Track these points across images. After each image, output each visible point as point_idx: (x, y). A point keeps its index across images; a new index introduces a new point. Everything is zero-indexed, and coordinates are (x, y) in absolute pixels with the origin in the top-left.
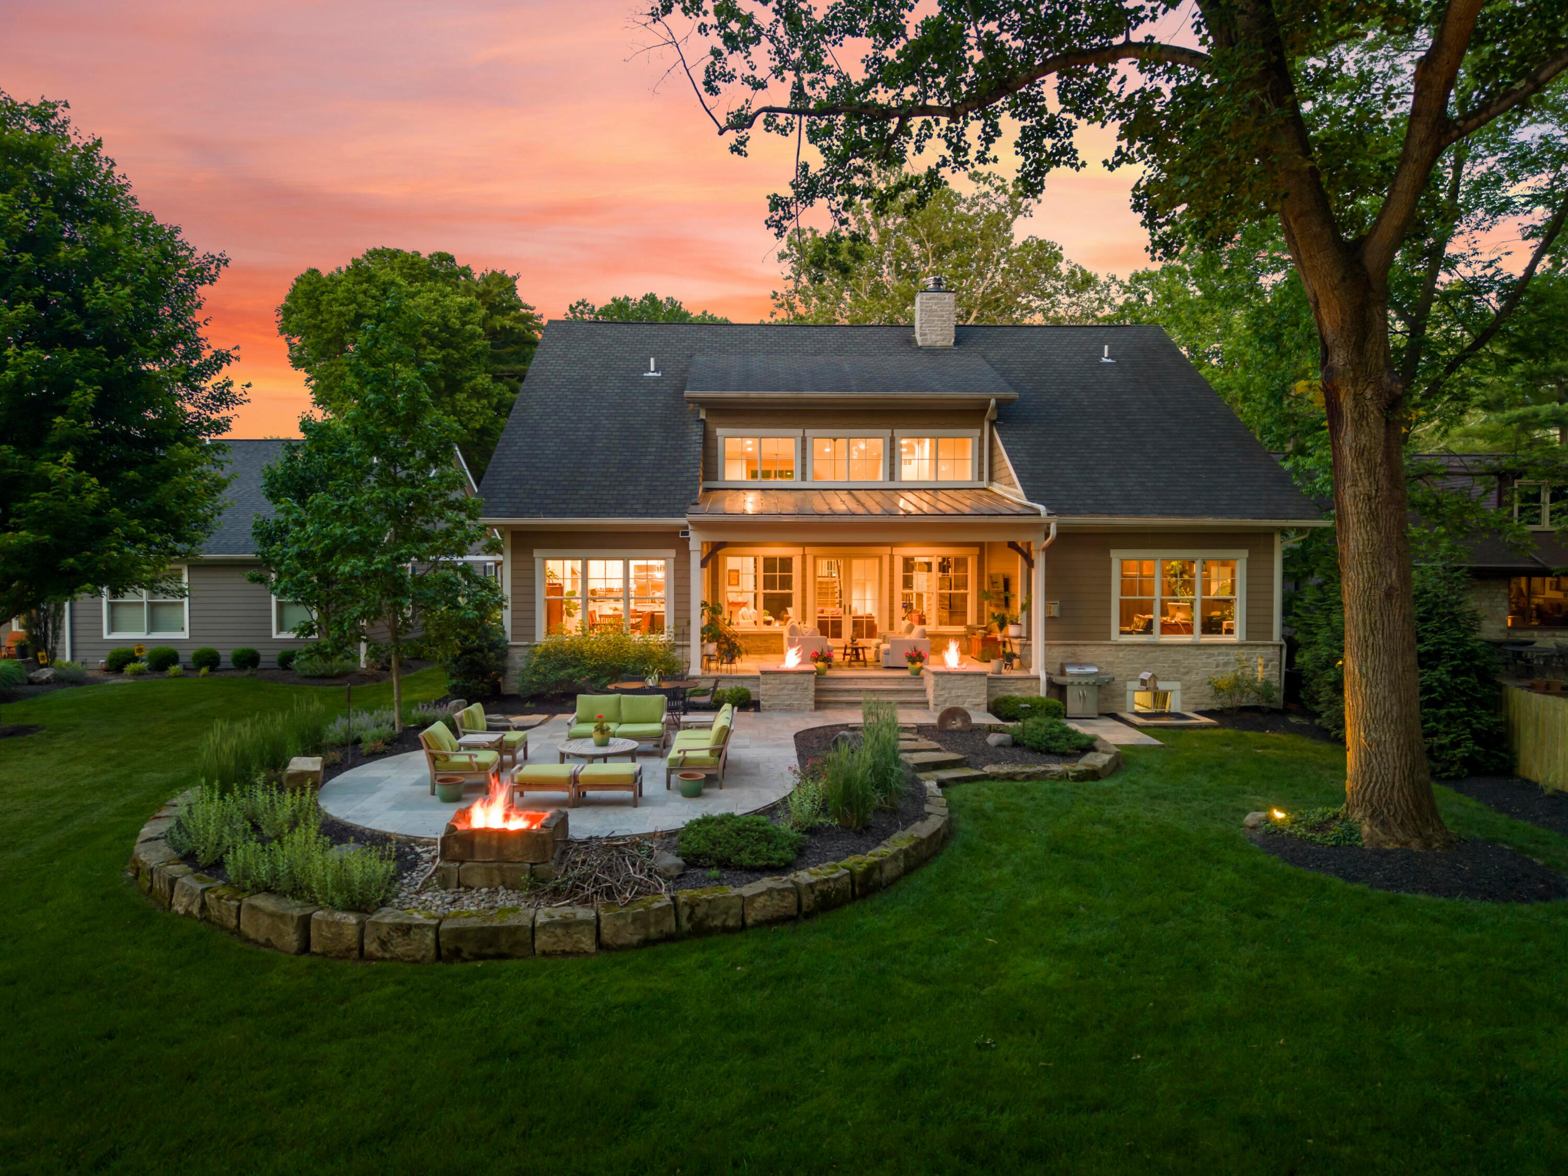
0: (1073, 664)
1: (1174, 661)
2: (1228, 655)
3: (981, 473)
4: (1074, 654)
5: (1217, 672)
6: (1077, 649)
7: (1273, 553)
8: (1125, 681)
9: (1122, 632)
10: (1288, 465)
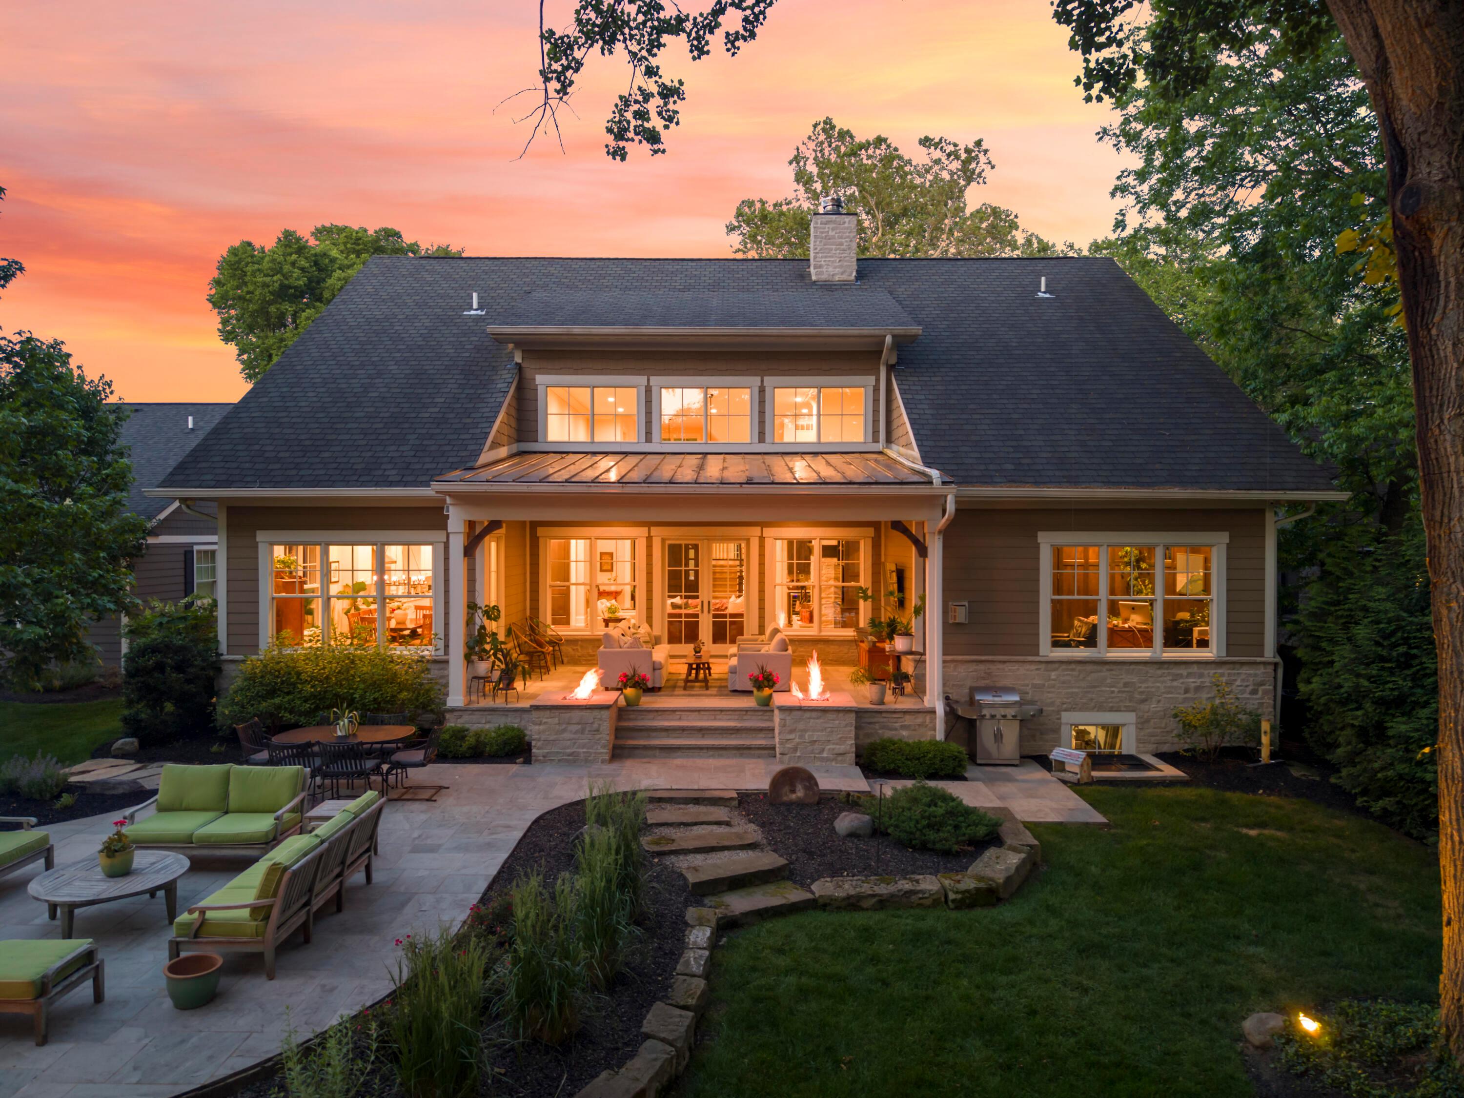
0: (986, 689)
1: (1126, 685)
2: (1201, 676)
3: (876, 432)
4: (989, 674)
5: (1185, 700)
6: (992, 667)
7: (1263, 537)
8: (1058, 712)
9: (1056, 644)
10: (1282, 418)
